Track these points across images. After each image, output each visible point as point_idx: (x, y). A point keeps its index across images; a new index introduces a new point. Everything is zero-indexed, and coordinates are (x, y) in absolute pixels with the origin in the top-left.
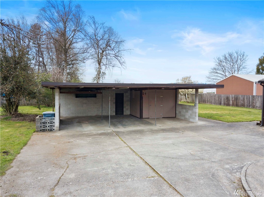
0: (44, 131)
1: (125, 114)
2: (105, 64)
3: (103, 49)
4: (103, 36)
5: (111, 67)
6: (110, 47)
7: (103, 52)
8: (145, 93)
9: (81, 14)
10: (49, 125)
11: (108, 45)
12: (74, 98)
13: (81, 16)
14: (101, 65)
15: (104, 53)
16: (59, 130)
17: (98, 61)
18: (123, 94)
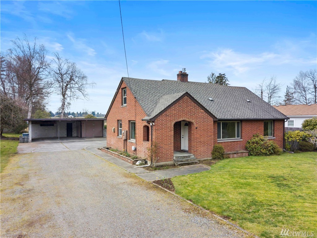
0: (23, 142)
1: (73, 136)
2: (69, 96)
3: (68, 82)
4: (68, 70)
5: (75, 99)
6: (74, 81)
7: (67, 85)
8: (83, 123)
9: (45, 53)
10: (26, 139)
11: (71, 79)
12: (40, 126)
13: (45, 55)
14: (65, 97)
15: (69, 86)
16: (32, 142)
17: (63, 94)
18: (72, 124)
